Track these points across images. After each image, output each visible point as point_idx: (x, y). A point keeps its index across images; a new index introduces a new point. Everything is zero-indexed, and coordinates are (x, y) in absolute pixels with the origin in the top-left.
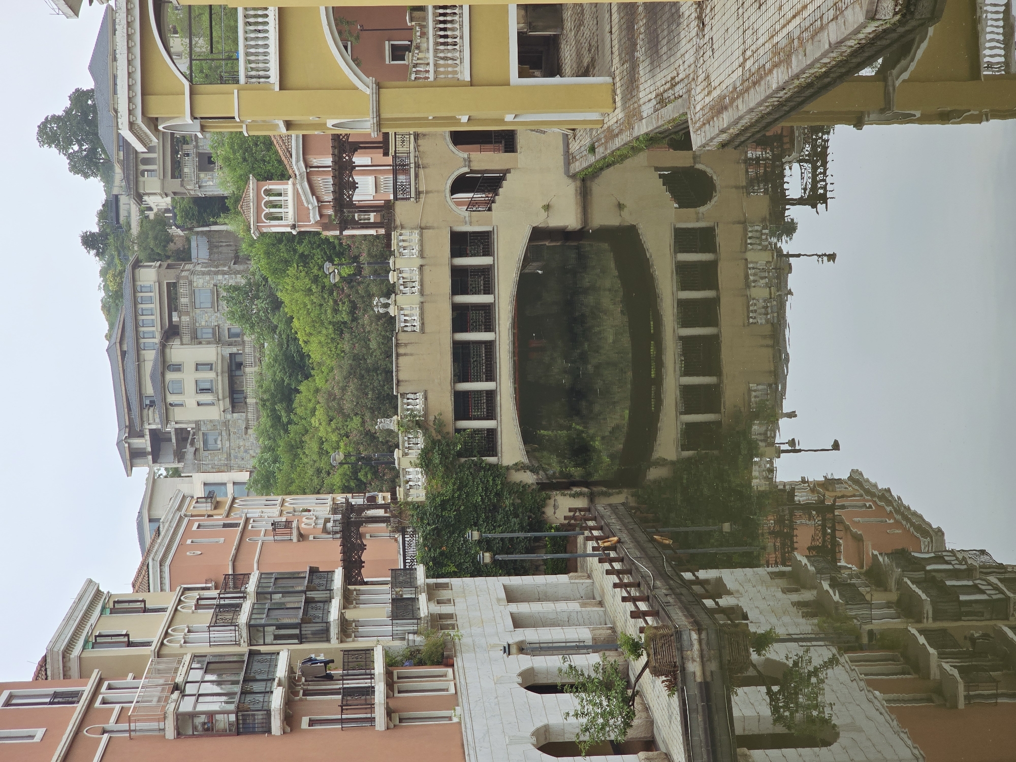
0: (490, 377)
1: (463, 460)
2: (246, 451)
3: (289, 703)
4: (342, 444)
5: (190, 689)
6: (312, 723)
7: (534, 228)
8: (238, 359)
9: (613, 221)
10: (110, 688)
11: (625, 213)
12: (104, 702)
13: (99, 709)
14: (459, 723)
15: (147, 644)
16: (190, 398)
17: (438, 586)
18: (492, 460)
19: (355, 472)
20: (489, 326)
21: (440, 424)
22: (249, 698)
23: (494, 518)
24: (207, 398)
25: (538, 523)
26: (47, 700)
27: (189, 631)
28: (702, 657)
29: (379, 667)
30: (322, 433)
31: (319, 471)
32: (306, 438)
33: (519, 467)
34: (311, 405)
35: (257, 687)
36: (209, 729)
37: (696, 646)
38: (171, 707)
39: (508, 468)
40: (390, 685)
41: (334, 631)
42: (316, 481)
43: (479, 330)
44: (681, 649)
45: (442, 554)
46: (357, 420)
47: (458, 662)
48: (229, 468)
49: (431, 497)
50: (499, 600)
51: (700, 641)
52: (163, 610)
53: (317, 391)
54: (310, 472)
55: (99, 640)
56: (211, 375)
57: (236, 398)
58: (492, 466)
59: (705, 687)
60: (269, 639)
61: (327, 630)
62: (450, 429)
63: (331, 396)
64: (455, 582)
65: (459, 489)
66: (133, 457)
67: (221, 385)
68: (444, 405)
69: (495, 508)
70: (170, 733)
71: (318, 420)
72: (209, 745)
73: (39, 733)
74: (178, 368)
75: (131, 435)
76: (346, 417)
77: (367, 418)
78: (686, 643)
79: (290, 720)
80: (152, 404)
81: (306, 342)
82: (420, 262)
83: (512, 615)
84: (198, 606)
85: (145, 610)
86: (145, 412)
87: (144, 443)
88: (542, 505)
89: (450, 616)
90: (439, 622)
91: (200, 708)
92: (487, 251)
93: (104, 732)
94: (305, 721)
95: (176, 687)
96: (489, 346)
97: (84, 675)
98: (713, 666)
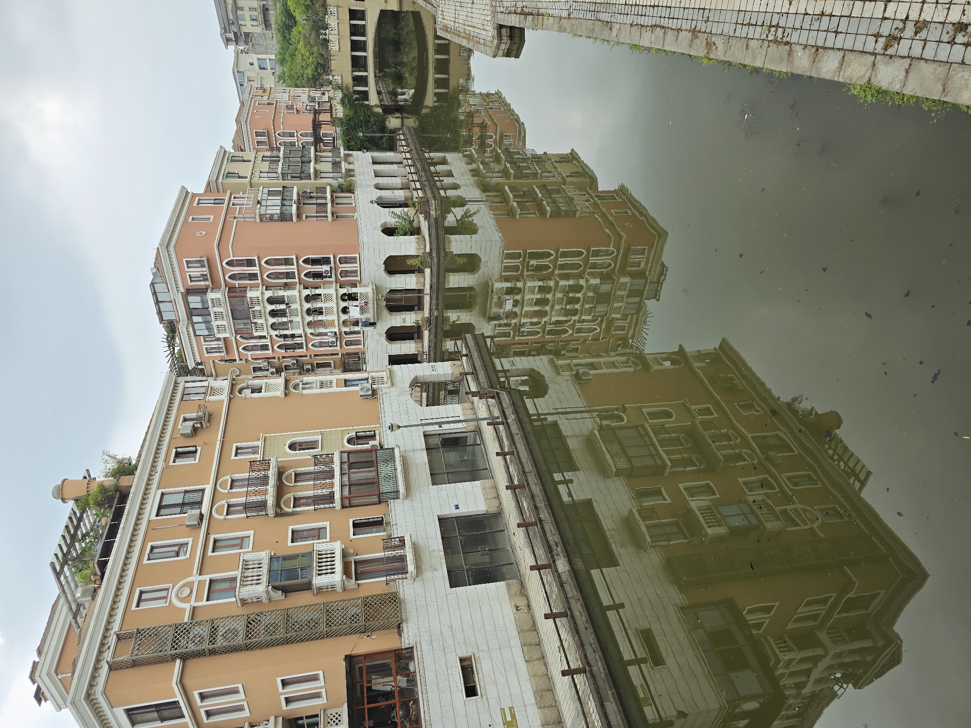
0: (366, 71)
1: (356, 102)
2: (273, 46)
3: (298, 208)
4: (311, 57)
5: (263, 203)
6: (307, 217)
7: (382, 11)
8: (266, 7)
9: (411, 9)
10: (234, 198)
11: (416, 6)
12: (233, 205)
13: (231, 208)
14: (357, 219)
15: (246, 177)
16: (249, 23)
17: (349, 155)
18: (367, 103)
19: (316, 69)
20: (365, 50)
21: (347, 88)
22: (284, 208)
23: (368, 125)
24: (255, 23)
25: (383, 129)
26: (213, 202)
27: (261, 172)
28: (435, 209)
29: (328, 195)
30: (303, 52)
31: (302, 67)
32: (296, 52)
33: (376, 106)
34: (297, 38)
35: (287, 203)
36: (271, 218)
37: (434, 205)
38: (257, 211)
39: (372, 106)
40: (332, 202)
41: (312, 176)
42: (301, 70)
43: (361, 51)
44: (429, 206)
45: (350, 138)
46: (316, 48)
47: (356, 193)
48: (267, 53)
49: (345, 116)
50: (370, 163)
51: (435, 204)
52: (250, 161)
53: (300, 32)
54: (299, 67)
55: (229, 175)
56: (256, 13)
57: (267, 24)
58: (367, 105)
59: (436, 219)
60: (289, 177)
61: (310, 176)
62: (351, 90)
63: (305, 37)
64: (354, 153)
65: (355, 114)
66: (228, 41)
67: (260, 18)
68: (349, 81)
69: (368, 121)
70: (258, 220)
71: (301, 45)
72: (272, 224)
73: (212, 217)
74: (242, 9)
75: (226, 32)
76: (312, 46)
77: (320, 48)
78: (430, 204)
79: (299, 216)
80: (233, 23)
81: (294, 11)
82: (337, 21)
83: (375, 172)
84: (263, 160)
85: (244, 161)
86: (231, 26)
87: (231, 36)
88: (384, 122)
89: (353, 170)
90: (350, 173)
91: (268, 212)
92: (363, 19)
93: (235, 218)
94: (304, 216)
95: (259, 202)
96: (365, 57)
97: (225, 192)
98: (439, 212)
